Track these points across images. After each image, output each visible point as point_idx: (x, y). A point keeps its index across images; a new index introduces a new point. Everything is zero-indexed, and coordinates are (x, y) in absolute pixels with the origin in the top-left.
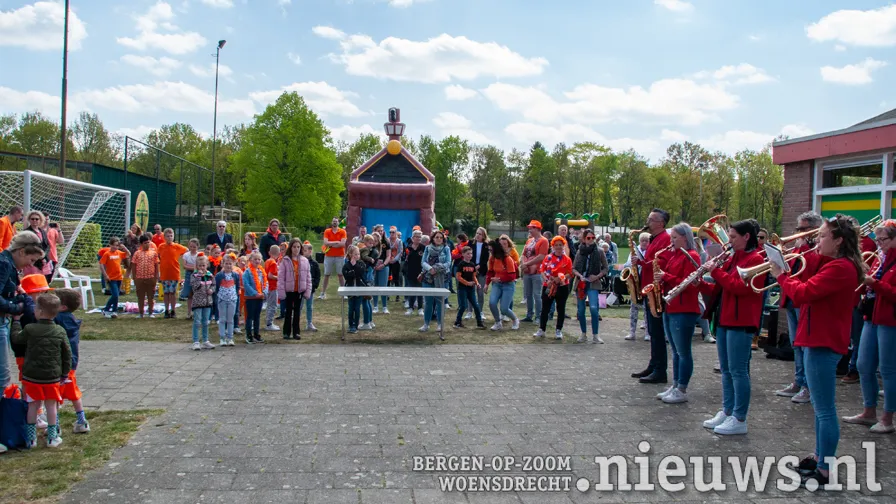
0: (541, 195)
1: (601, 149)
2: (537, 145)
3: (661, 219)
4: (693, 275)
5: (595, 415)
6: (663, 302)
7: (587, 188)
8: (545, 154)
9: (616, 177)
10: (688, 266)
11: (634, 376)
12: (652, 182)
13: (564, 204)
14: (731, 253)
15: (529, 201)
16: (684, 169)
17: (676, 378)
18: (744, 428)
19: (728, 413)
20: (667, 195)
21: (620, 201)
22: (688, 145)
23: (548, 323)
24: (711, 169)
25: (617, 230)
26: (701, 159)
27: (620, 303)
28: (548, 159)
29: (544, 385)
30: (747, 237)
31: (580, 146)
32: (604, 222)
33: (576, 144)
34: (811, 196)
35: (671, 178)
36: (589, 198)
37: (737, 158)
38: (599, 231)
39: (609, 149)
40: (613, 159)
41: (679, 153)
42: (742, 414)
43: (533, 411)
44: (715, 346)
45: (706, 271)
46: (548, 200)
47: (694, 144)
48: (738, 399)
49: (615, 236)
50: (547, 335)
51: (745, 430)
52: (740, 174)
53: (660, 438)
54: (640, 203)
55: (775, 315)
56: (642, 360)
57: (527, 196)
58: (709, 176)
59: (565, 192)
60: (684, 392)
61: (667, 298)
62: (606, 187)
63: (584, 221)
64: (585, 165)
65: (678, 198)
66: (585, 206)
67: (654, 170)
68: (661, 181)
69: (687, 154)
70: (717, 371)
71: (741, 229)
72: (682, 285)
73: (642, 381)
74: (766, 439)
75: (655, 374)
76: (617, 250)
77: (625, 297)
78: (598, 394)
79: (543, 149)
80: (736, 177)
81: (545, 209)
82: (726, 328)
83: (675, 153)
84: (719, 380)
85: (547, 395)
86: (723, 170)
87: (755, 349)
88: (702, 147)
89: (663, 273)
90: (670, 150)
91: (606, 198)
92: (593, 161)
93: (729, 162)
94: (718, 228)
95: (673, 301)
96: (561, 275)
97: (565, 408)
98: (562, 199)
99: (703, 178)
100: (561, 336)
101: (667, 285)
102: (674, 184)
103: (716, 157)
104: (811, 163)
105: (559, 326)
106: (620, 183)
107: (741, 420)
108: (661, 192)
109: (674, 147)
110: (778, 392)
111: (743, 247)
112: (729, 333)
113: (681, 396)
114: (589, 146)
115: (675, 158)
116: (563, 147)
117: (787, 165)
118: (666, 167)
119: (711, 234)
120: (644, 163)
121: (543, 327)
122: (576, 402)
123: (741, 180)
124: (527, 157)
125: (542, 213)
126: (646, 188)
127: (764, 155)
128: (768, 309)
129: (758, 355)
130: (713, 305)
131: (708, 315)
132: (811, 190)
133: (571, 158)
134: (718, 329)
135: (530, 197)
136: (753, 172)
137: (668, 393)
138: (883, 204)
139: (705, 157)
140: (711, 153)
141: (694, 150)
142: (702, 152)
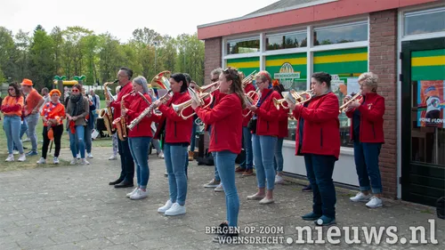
0: (43, 64)
1: (87, 31)
2: (39, 27)
3: (126, 74)
4: (147, 110)
5: (83, 213)
6: (127, 129)
7: (77, 59)
8: (45, 33)
9: (98, 51)
10: (143, 104)
11: (111, 184)
12: (123, 54)
13: (60, 71)
14: (171, 94)
15: (34, 68)
16: (144, 46)
17: (139, 182)
18: (184, 209)
19: (174, 202)
20: (133, 64)
21: (101, 68)
22: (146, 30)
23: (48, 153)
24: (162, 46)
25: (99, 88)
26: (156, 39)
27: (102, 136)
28: (47, 38)
29: (45, 196)
30: (181, 84)
31: (71, 29)
32: (90, 83)
33: (68, 27)
34: (221, 59)
35: (136, 52)
36: (78, 65)
37: (178, 38)
38: (86, 88)
39: (92, 31)
40: (94, 38)
41: (141, 34)
42: (182, 200)
43: (37, 215)
44: (164, 160)
45: (155, 107)
46: (48, 67)
47: (150, 29)
48: (179, 191)
49: (98, 92)
50: (47, 162)
51: (185, 211)
52: (181, 49)
53: (129, 223)
54: (114, 69)
55: (202, 136)
56: (116, 173)
57: (32, 64)
58: (161, 51)
59: (61, 62)
60: (144, 190)
61: (130, 126)
62: (91, 57)
63: (74, 82)
64: (75, 43)
65: (141, 65)
66: (76, 71)
67: (124, 46)
68: (129, 54)
69: (145, 35)
70: (167, 175)
71: (178, 79)
72: (140, 117)
73: (116, 187)
74: (198, 215)
75: (125, 181)
76: (99, 101)
77: (105, 132)
78: (85, 198)
79: (43, 30)
80: (178, 51)
81: (46, 74)
82: (170, 144)
83: (138, 34)
84: (167, 181)
85: (47, 203)
86: (170, 47)
87: (191, 160)
89: (127, 110)
90: (135, 33)
91: (91, 65)
92: (81, 40)
93: (173, 41)
94: (164, 79)
95: (134, 128)
96: (57, 117)
97: (60, 210)
98: (58, 66)
99: (157, 52)
100: (58, 161)
101: (129, 118)
102: (138, 56)
103: (165, 38)
104: (220, 38)
105: (57, 154)
106: (101, 55)
107: (182, 204)
108: (129, 61)
109: (137, 30)
110: (205, 185)
111: (179, 90)
112: (171, 147)
113: (143, 194)
114: (77, 29)
115: (138, 38)
116: (58, 29)
117: (206, 40)
118: (132, 43)
119: (160, 83)
120: (117, 42)
121: (44, 156)
122: (68, 206)
123: (181, 53)
124: (31, 35)
125: (43, 76)
126: (119, 59)
128: (198, 134)
129: (193, 164)
130: (160, 129)
131: (158, 136)
132: (221, 56)
133: (64, 37)
134: (165, 146)
135: (34, 65)
136: (188, 48)
137: (135, 193)
138: (261, 63)
139: (158, 38)
140: (162, 35)
141: (150, 33)
142: (155, 34)
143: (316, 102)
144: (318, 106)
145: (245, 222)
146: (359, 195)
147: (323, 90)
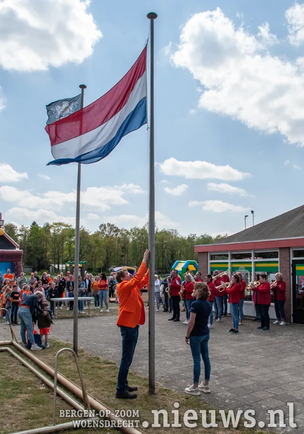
0: (37, 249)
1: (67, 226)
2: (34, 223)
7: (60, 246)
8: (38, 228)
11: (169, 320)
12: (93, 243)
15: (31, 252)
16: (107, 236)
17: (187, 318)
20: (100, 249)
22: (109, 224)
26: (115, 231)
28: (41, 231)
31: (56, 224)
33: (54, 223)
36: (61, 250)
37: (131, 230)
39: (71, 226)
40: (71, 230)
41: (105, 228)
46: (40, 251)
47: (112, 224)
52: (133, 238)
57: (30, 250)
59: (49, 247)
62: (70, 245)
64: (59, 234)
66: (58, 254)
68: (97, 241)
69: (108, 229)
75: (177, 319)
79: (37, 225)
80: (131, 240)
81: (39, 256)
83: (103, 228)
86: (125, 236)
88: (115, 225)
91: (70, 251)
92: (63, 231)
93: (128, 233)
102: (103, 244)
103: (122, 230)
104: (207, 252)
107: (211, 324)
109: (102, 225)
114: (60, 224)
115: (103, 230)
116: (47, 224)
117: (199, 253)
118: (97, 234)
120: (87, 233)
123: (133, 241)
124: (29, 229)
125: (37, 258)
126: (90, 246)
127: (143, 230)
133: (52, 231)
136: (138, 237)
138: (229, 266)
139: (117, 230)
140: (120, 228)
141: (112, 227)
142: (115, 227)
143: (261, 286)
144: (263, 287)
145: (240, 329)
146: (276, 322)
147: (264, 281)
